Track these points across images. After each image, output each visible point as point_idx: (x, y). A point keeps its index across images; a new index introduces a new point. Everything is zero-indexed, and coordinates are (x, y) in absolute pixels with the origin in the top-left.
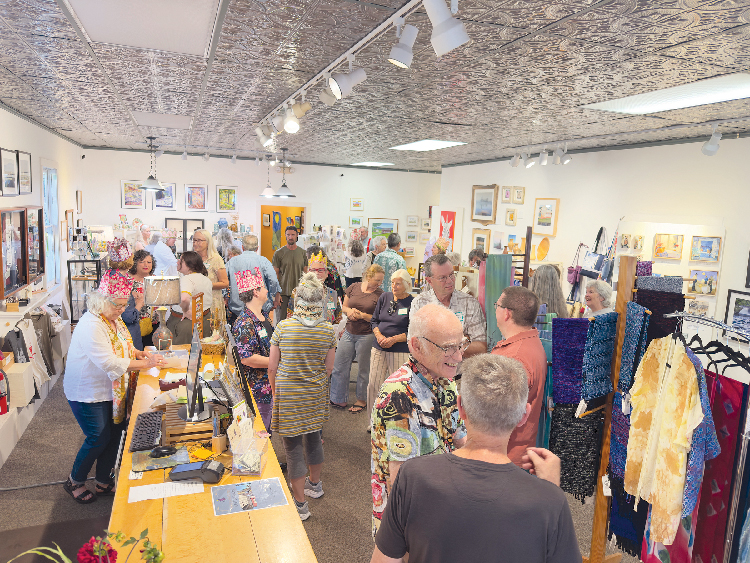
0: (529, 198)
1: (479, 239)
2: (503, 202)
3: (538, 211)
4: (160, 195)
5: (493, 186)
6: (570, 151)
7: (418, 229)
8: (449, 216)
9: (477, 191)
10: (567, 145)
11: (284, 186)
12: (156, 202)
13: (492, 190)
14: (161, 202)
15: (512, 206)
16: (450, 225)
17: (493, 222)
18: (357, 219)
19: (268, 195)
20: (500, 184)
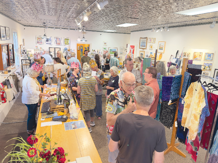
0: (157, 41)
1: (141, 54)
2: (149, 43)
3: (159, 45)
4: (47, 40)
5: (146, 38)
6: (169, 27)
7: (123, 51)
8: (133, 47)
9: (141, 39)
10: (169, 25)
11: (84, 38)
12: (46, 43)
13: (146, 39)
14: (48, 42)
15: (151, 44)
16: (133, 50)
17: (146, 49)
18: (105, 48)
19: (79, 40)
20: (148, 37)
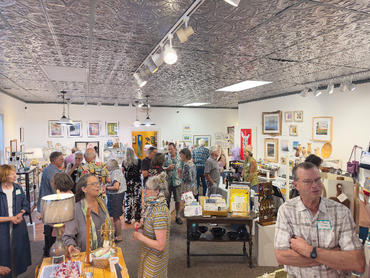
0: (307, 117)
1: (269, 145)
2: (286, 121)
3: (316, 125)
4: (72, 129)
5: (278, 112)
7: (222, 140)
8: (247, 132)
9: (265, 116)
11: (148, 118)
12: (70, 133)
13: (278, 115)
14: (74, 133)
15: (293, 124)
16: (248, 137)
17: (280, 134)
18: (187, 136)
19: (137, 125)
20: (283, 110)
